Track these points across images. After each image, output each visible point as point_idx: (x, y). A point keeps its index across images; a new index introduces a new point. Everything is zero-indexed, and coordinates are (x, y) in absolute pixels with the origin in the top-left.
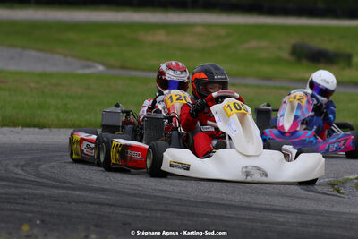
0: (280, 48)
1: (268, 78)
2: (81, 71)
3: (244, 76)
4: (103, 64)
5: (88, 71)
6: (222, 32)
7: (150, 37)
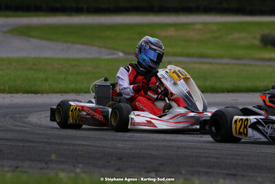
0: (254, 38)
1: (238, 58)
2: (106, 57)
3: (221, 57)
4: (123, 52)
5: (111, 57)
6: (215, 28)
7: (163, 33)
